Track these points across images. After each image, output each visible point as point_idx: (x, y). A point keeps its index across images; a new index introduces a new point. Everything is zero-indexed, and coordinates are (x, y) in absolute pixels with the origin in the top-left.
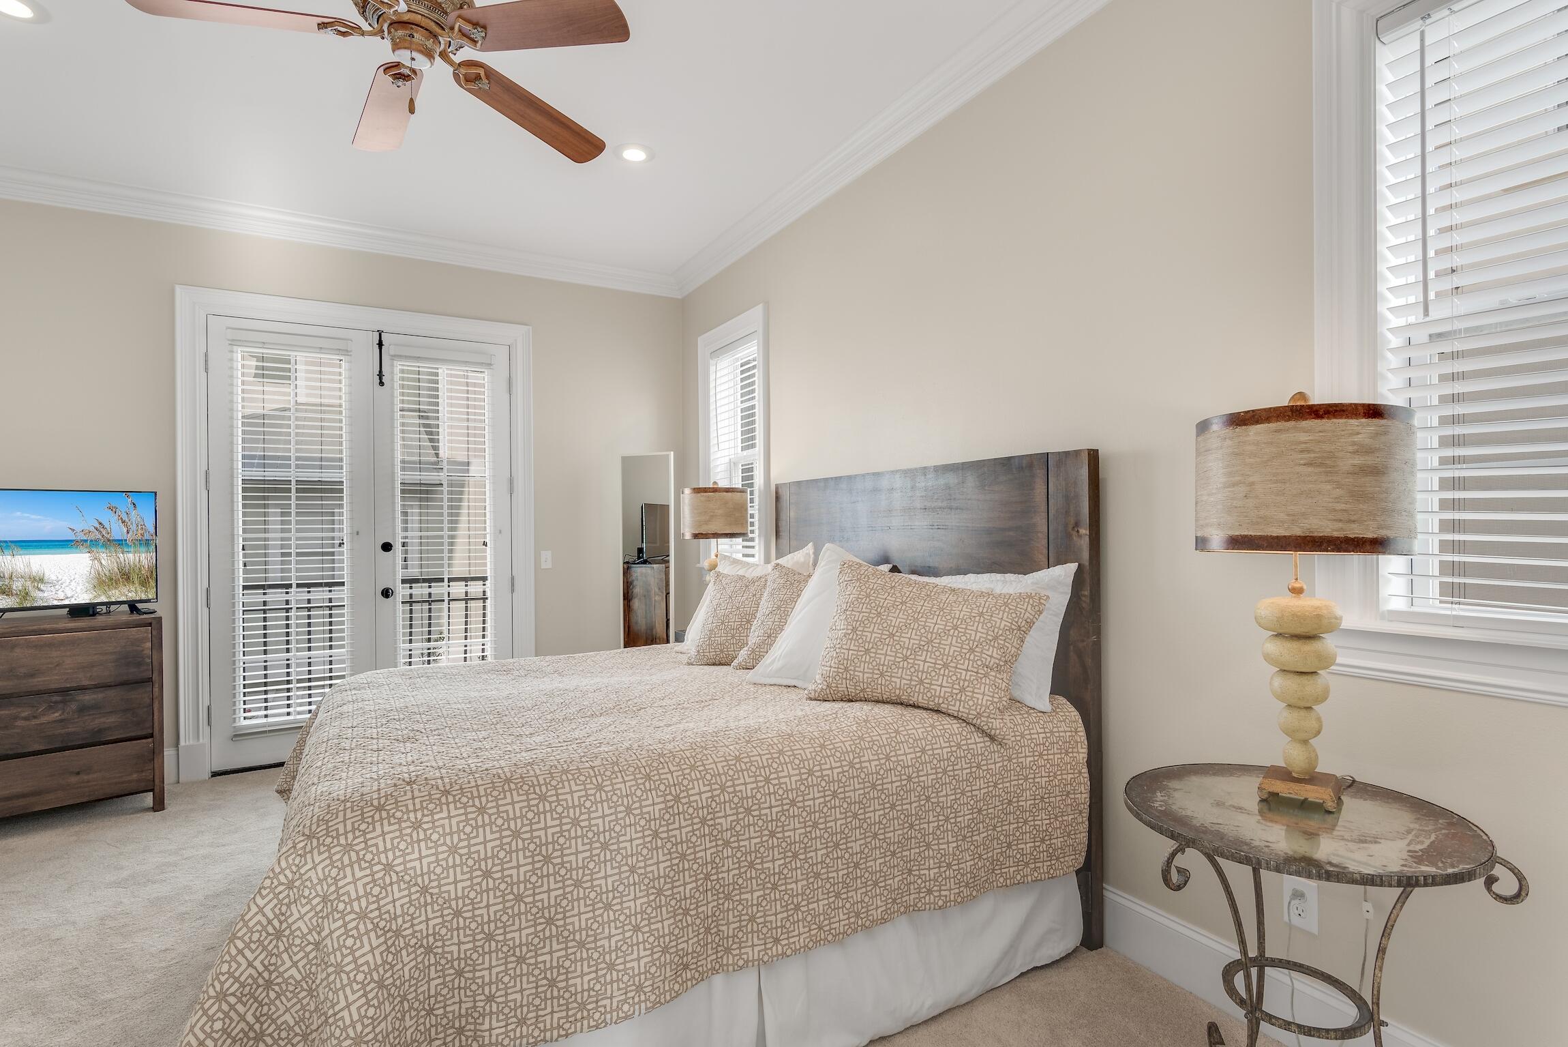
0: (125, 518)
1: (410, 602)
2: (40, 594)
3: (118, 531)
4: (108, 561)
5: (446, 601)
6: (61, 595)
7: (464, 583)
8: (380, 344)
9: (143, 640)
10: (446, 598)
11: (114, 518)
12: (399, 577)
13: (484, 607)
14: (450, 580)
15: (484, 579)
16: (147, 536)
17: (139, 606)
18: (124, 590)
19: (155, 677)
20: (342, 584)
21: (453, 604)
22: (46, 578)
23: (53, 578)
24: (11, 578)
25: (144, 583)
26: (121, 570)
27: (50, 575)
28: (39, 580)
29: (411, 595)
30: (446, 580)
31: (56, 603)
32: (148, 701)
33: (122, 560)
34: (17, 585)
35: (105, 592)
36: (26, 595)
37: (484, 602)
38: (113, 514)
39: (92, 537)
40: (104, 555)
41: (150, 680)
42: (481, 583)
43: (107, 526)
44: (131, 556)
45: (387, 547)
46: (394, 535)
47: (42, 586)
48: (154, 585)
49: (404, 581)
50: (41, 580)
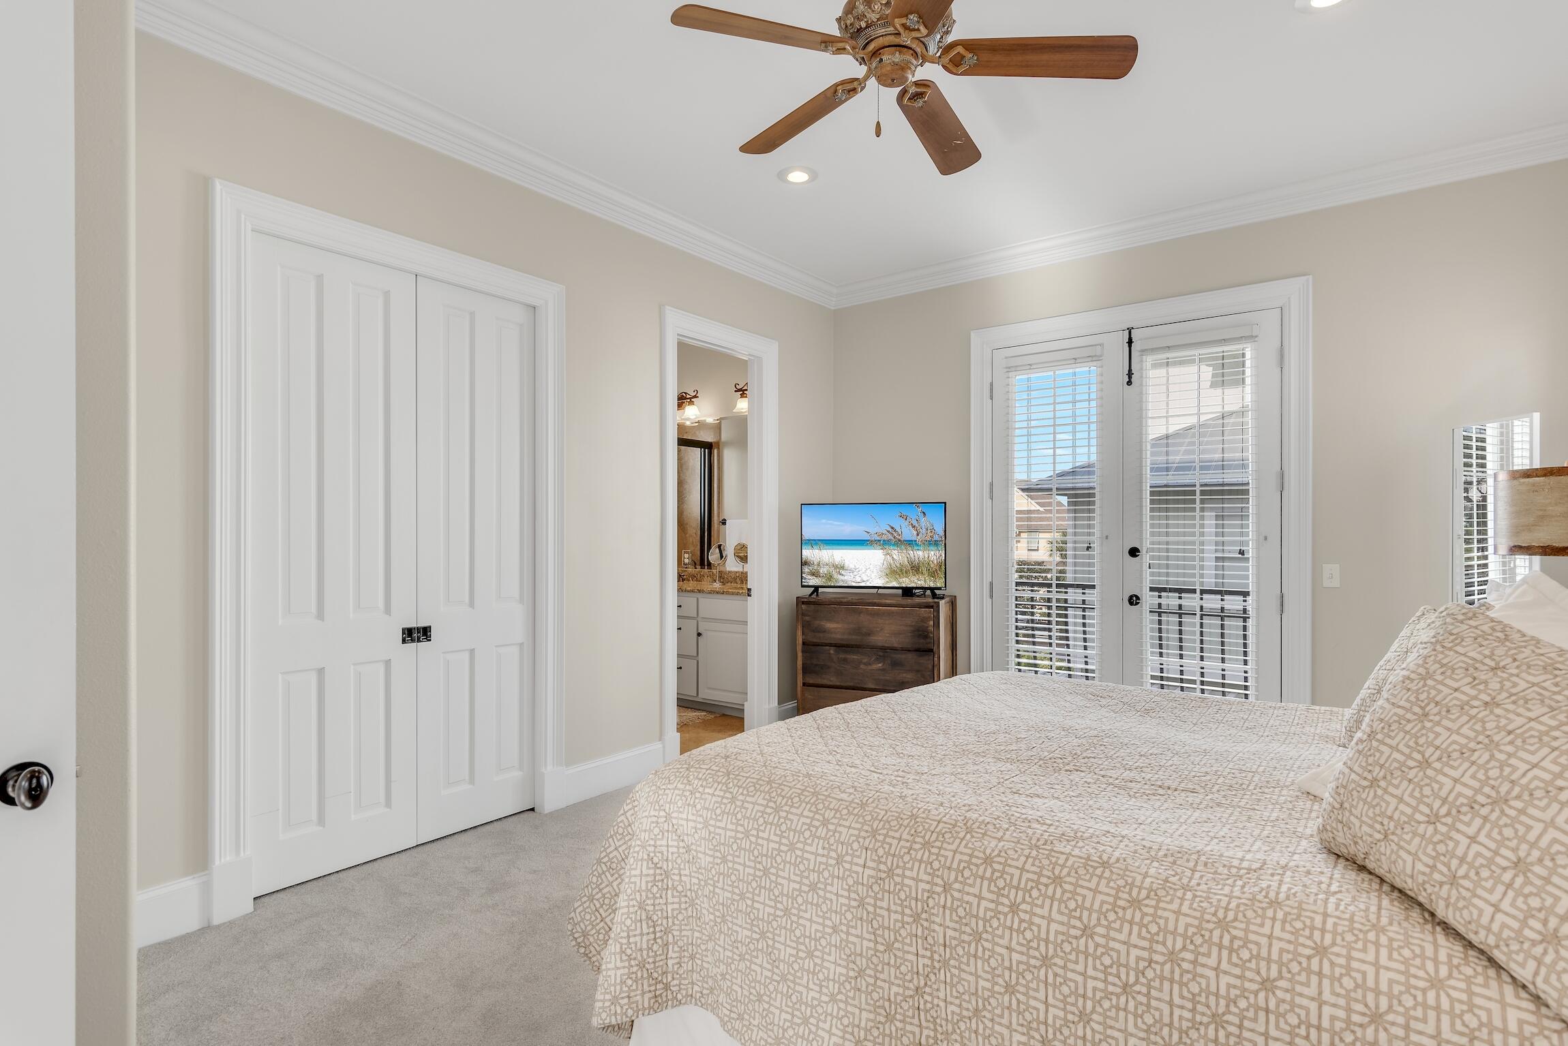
0: (915, 523)
1: (1159, 611)
2: (841, 577)
3: (908, 533)
4: (899, 556)
5: (1198, 616)
6: (858, 579)
7: (1219, 597)
8: (1130, 342)
9: (928, 619)
10: (1198, 613)
11: (905, 524)
12: (1147, 585)
13: (1245, 629)
14: (1203, 592)
15: (1245, 594)
16: (935, 537)
17: (937, 592)
18: (914, 579)
19: (935, 649)
20: (1093, 587)
21: (1206, 621)
22: (846, 565)
23: (852, 566)
24: (819, 565)
25: (933, 574)
26: (911, 562)
27: (849, 563)
28: (840, 568)
29: (1160, 605)
30: (1198, 591)
31: (854, 584)
32: (930, 667)
33: (912, 556)
34: (823, 570)
35: (896, 579)
36: (830, 577)
37: (1245, 621)
38: (903, 520)
39: (885, 537)
40: (896, 552)
41: (932, 650)
42: (1241, 598)
43: (898, 529)
44: (920, 553)
45: (1134, 552)
46: (1141, 540)
47: (843, 572)
48: (943, 576)
49: (1152, 589)
50: (843, 568)
